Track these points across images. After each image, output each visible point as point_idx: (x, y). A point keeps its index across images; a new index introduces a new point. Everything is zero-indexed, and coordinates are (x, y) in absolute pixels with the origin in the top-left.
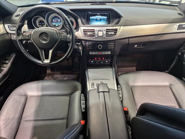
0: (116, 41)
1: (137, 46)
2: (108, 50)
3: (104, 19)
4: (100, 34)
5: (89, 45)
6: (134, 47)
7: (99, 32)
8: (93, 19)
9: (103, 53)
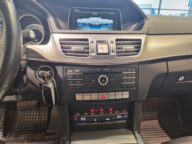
0: (140, 66)
1: (183, 78)
2: (122, 89)
3: (107, 24)
4: (102, 49)
5: (74, 77)
6: (178, 80)
7: (100, 46)
8: (84, 24)
9: (111, 96)
